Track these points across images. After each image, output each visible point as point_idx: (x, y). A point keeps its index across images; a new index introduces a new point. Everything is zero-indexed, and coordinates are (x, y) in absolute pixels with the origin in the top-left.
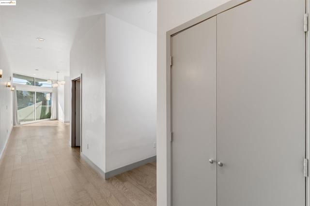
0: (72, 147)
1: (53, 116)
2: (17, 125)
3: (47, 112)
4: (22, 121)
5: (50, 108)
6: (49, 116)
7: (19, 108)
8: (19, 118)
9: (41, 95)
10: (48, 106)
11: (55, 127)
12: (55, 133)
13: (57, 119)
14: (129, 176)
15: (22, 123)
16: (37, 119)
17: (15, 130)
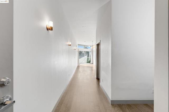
0: (97, 79)
1: (91, 62)
2: (79, 65)
3: (89, 60)
4: (81, 63)
5: (90, 58)
6: (90, 62)
7: (80, 58)
8: (80, 62)
9: (88, 53)
10: (89, 57)
11: (92, 67)
12: (92, 70)
13: (93, 64)
14: (128, 108)
15: (81, 64)
16: (86, 63)
17: (78, 67)
